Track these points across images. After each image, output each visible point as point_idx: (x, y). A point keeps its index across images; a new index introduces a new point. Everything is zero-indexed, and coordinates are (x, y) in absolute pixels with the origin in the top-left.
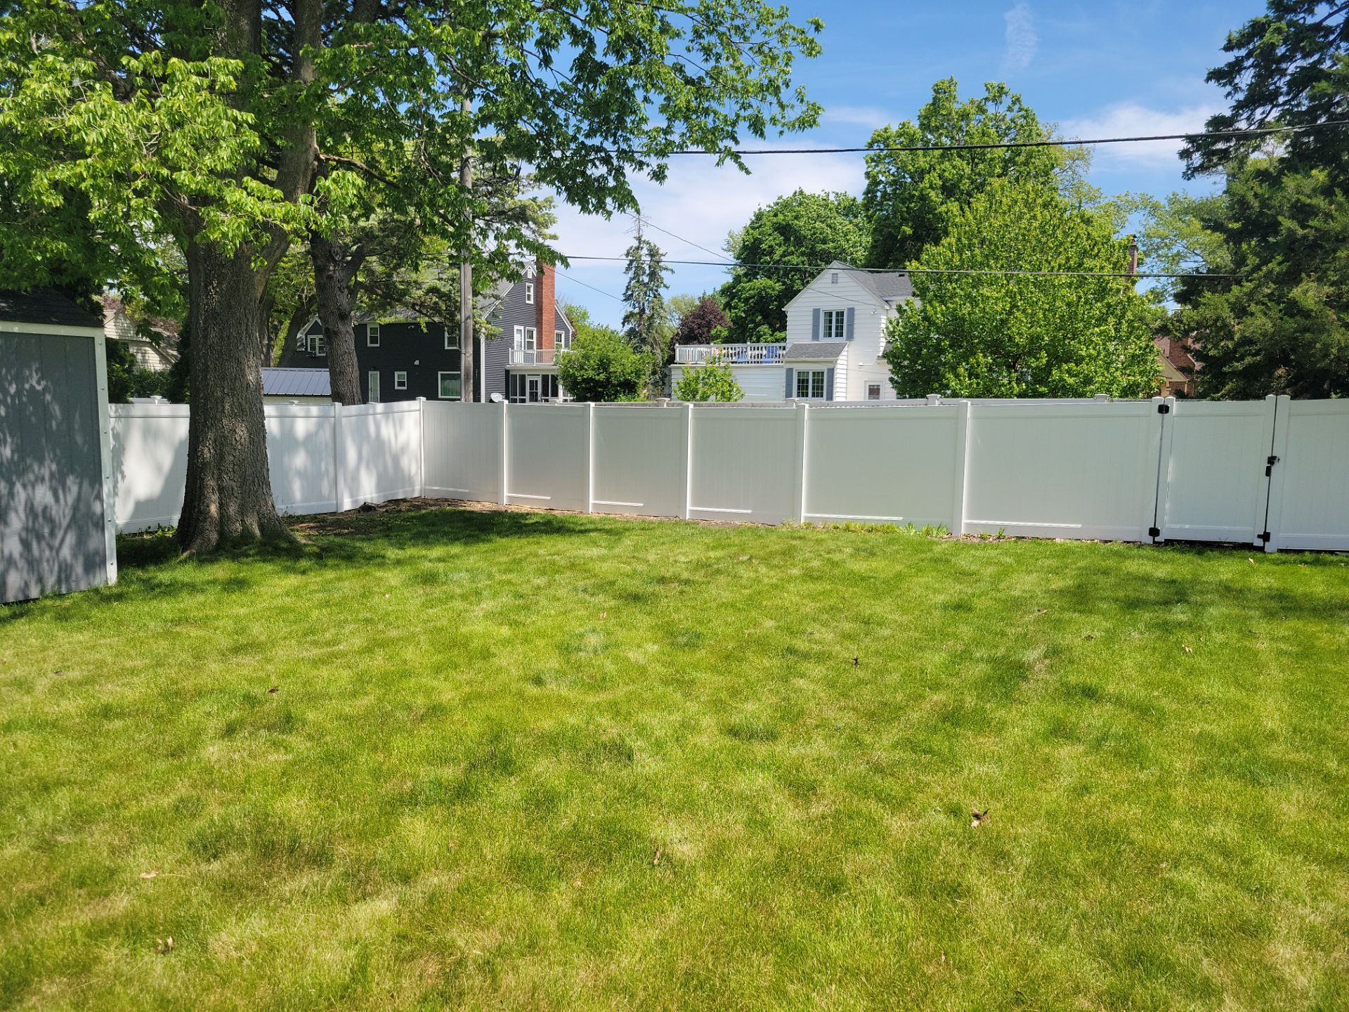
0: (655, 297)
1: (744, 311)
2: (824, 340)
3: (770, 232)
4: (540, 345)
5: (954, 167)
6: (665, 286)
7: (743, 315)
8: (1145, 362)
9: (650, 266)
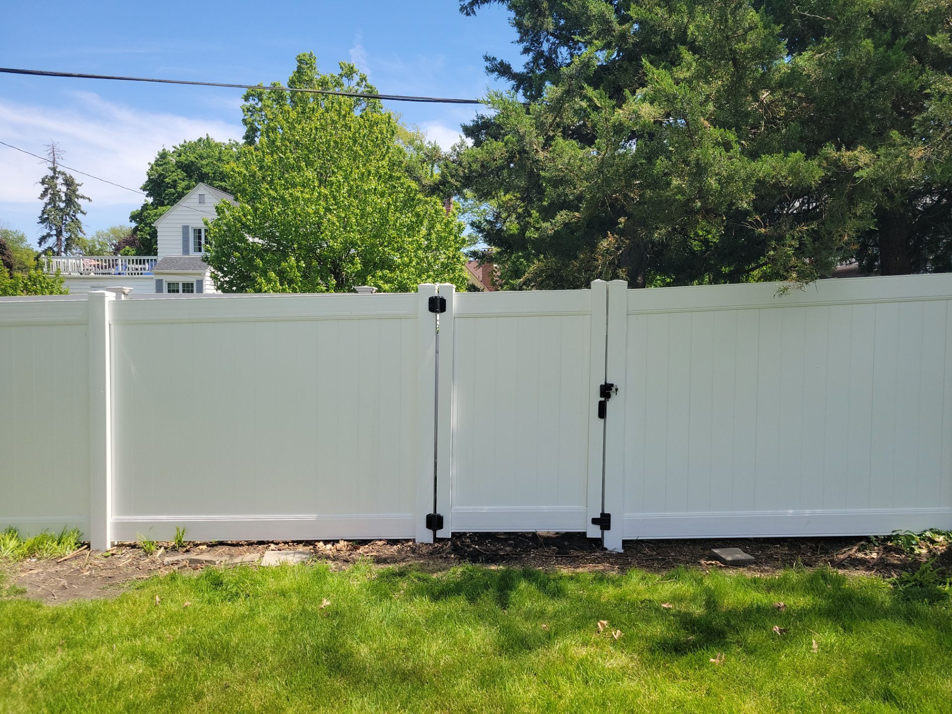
0: (73, 221)
1: (149, 234)
2: (193, 255)
3: (173, 169)
6: (82, 212)
7: (148, 237)
8: (454, 270)
9: (66, 195)
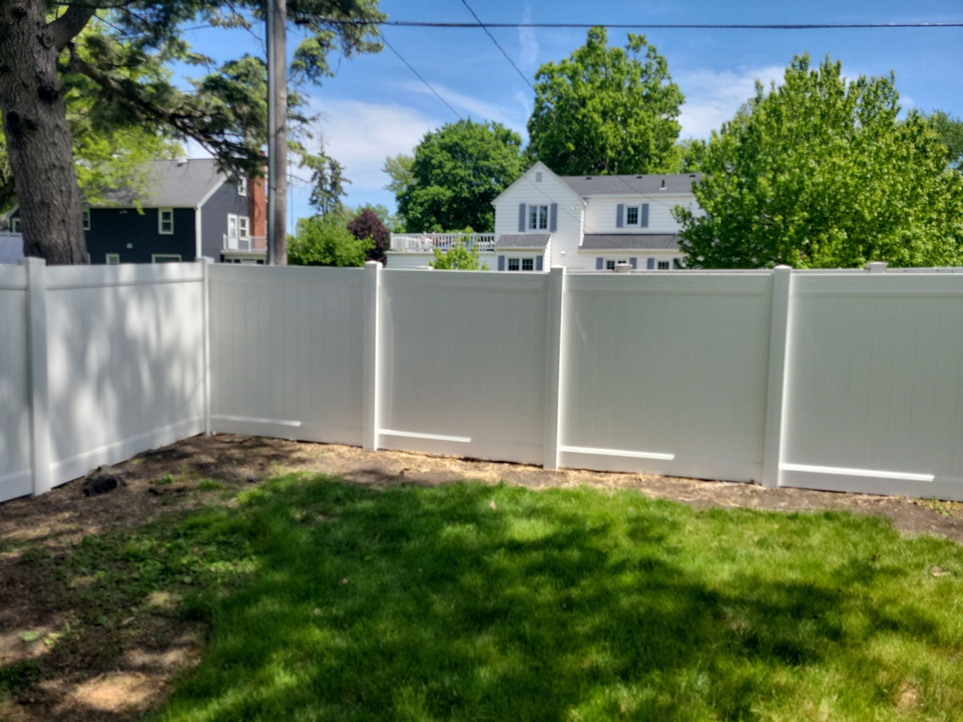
0: (336, 202)
2: (529, 232)
3: (439, 150)
4: (252, 233)
5: (610, 97)
6: (345, 194)
7: (420, 216)
9: (332, 178)
